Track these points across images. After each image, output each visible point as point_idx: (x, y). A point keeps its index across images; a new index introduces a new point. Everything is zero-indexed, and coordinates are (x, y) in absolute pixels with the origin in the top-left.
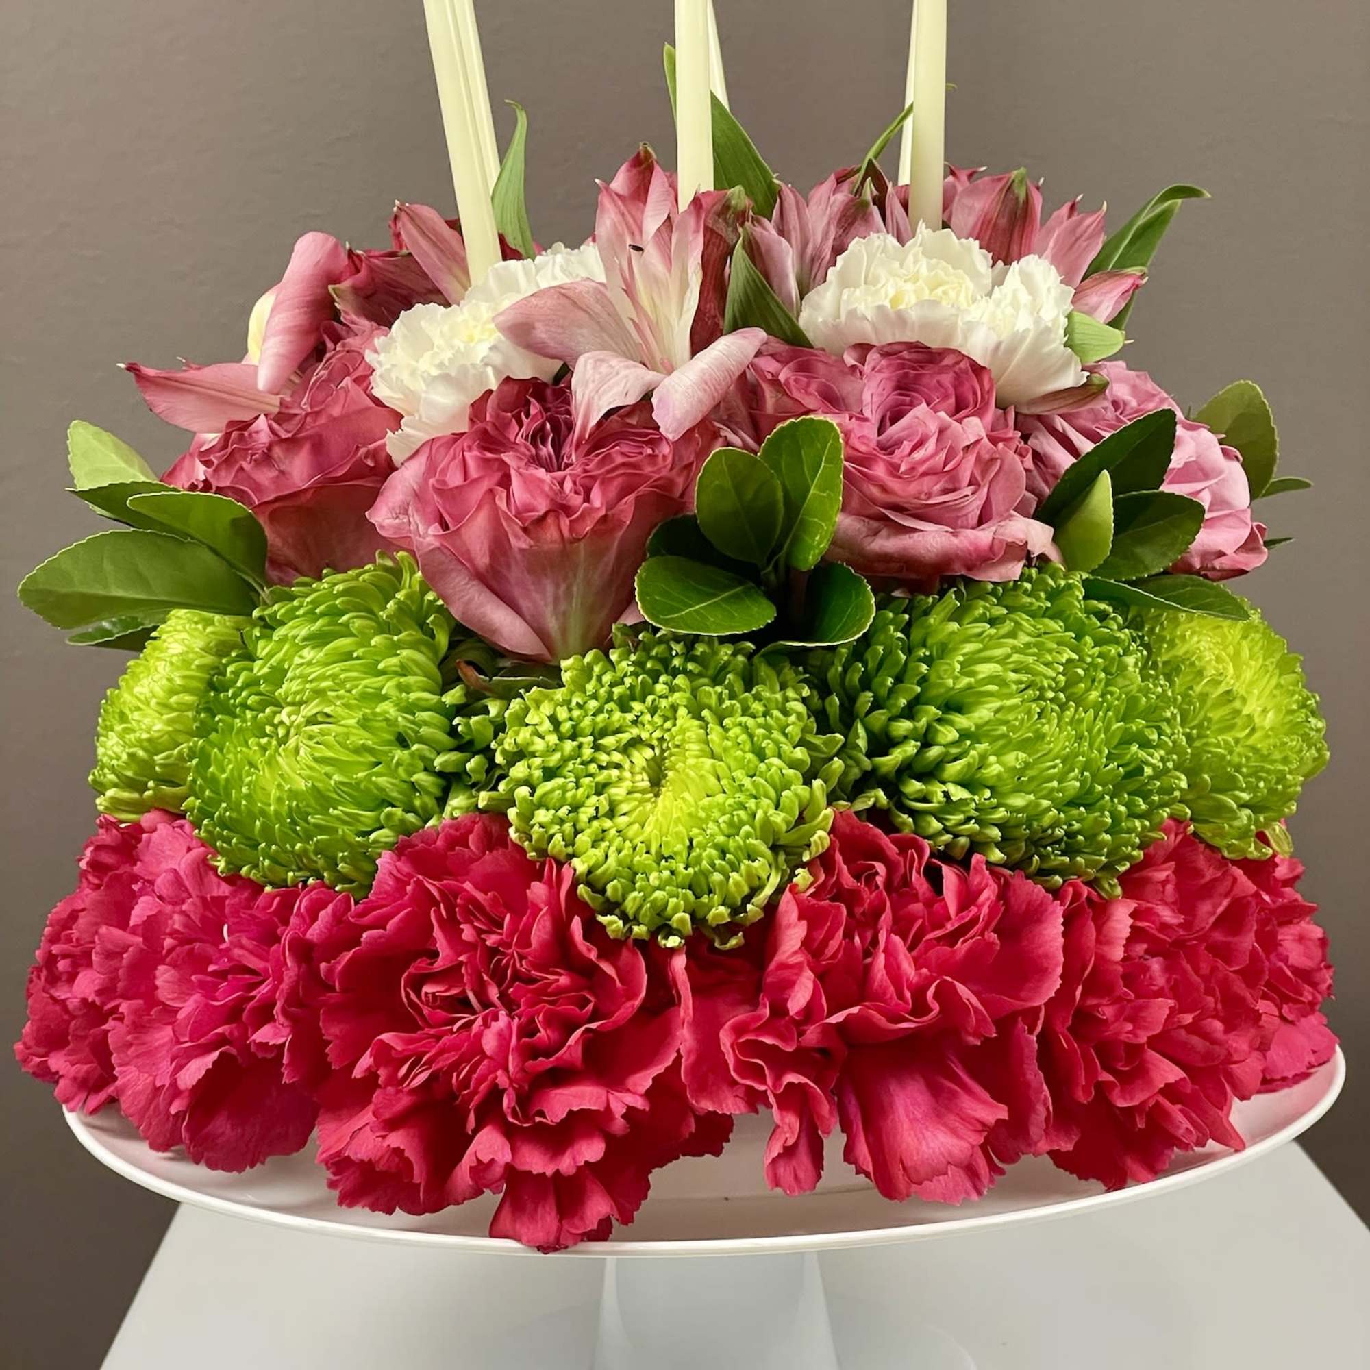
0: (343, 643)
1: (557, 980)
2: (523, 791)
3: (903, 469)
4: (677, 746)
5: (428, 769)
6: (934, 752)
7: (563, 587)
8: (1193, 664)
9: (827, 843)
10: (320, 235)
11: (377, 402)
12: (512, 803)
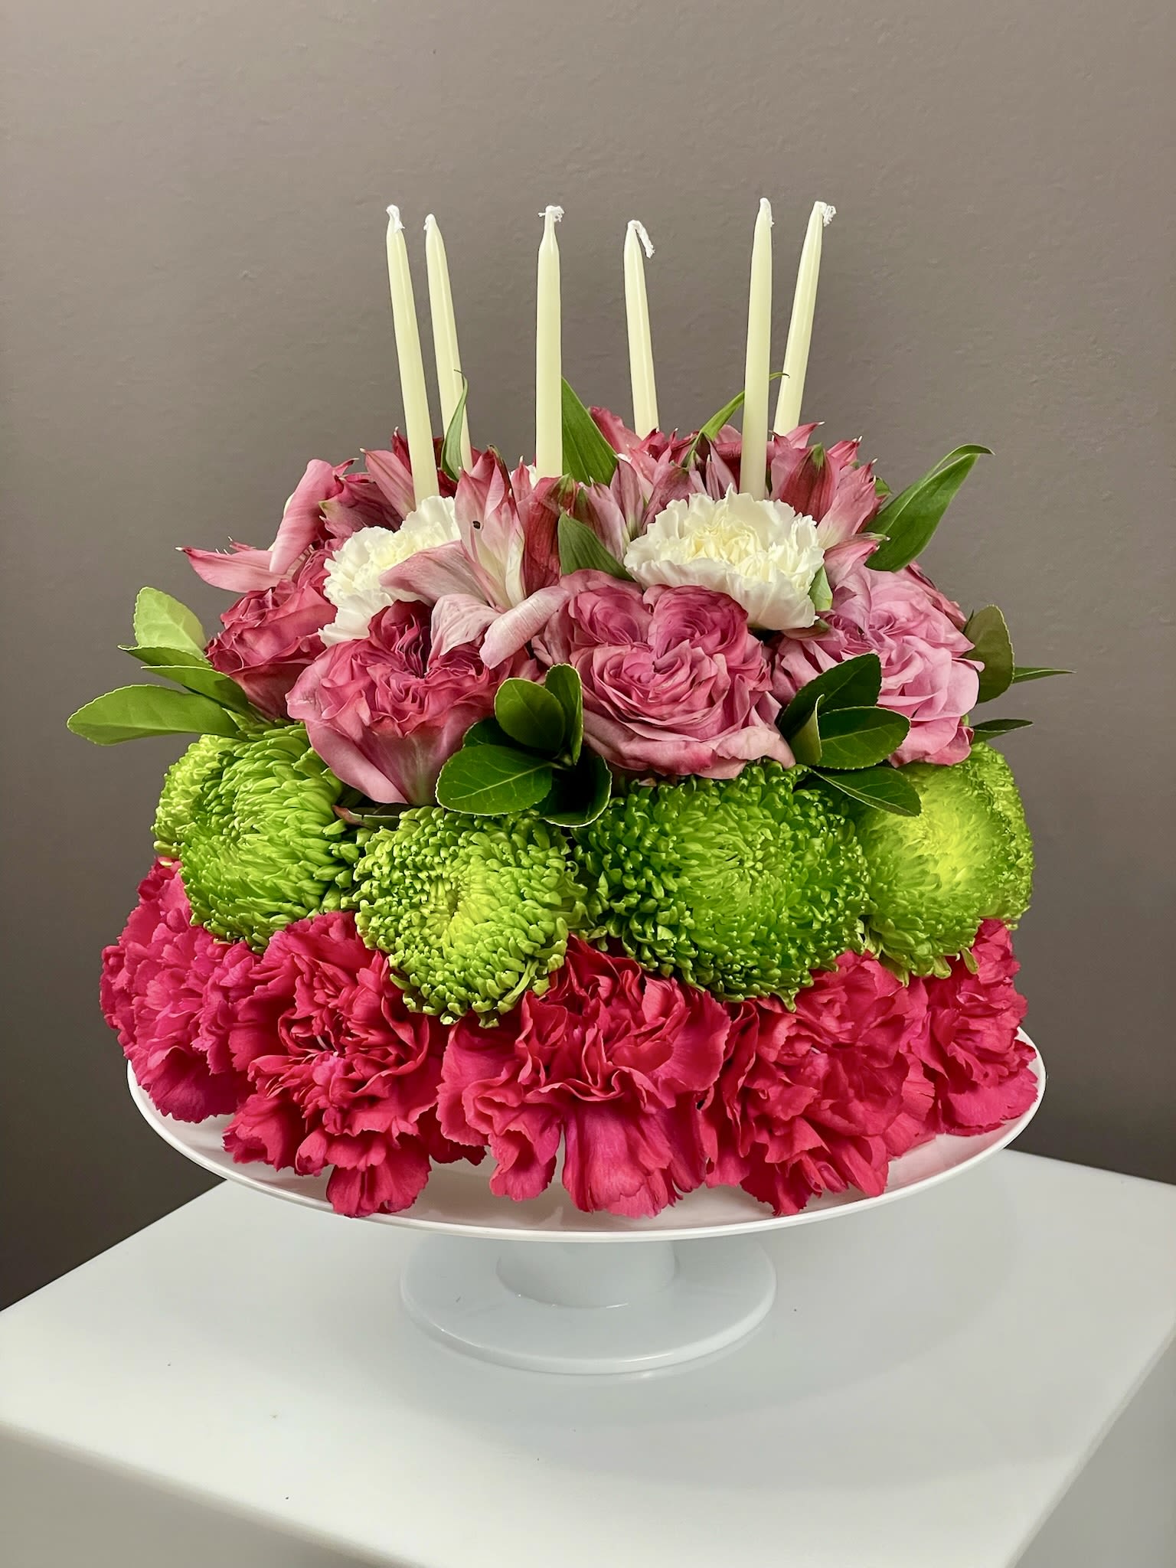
0: (270, 782)
1: (367, 1039)
2: (364, 903)
3: (651, 696)
4: (466, 885)
5: (311, 878)
6: (651, 903)
7: (410, 761)
8: (896, 833)
9: (561, 963)
10: (321, 462)
11: (328, 600)
12: (359, 911)
